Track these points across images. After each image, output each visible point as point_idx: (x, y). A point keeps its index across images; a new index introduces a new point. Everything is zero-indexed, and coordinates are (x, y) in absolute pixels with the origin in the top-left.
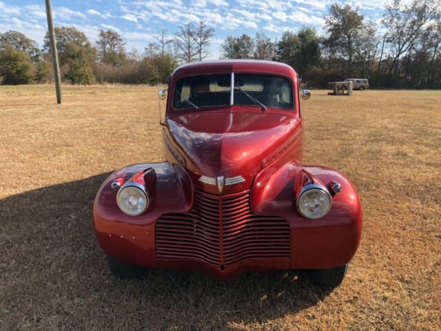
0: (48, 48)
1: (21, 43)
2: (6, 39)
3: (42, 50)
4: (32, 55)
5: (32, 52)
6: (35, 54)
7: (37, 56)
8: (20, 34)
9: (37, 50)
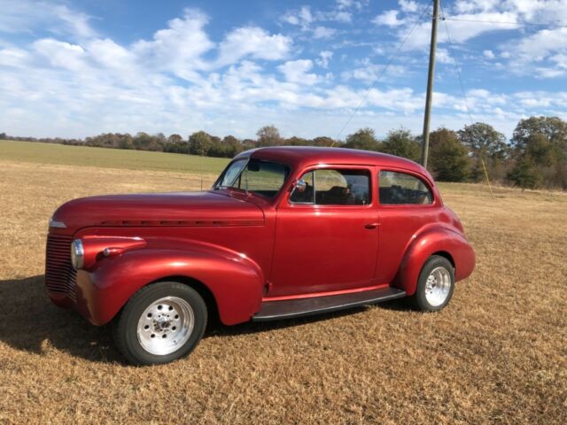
0: (516, 143)
1: (486, 137)
2: (470, 132)
3: (509, 145)
4: (496, 151)
5: (496, 148)
6: (499, 150)
7: (502, 151)
8: (488, 126)
9: (503, 145)
